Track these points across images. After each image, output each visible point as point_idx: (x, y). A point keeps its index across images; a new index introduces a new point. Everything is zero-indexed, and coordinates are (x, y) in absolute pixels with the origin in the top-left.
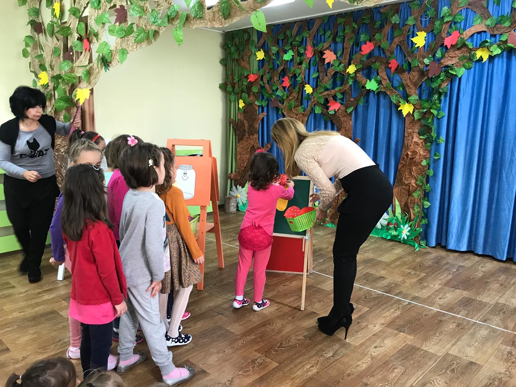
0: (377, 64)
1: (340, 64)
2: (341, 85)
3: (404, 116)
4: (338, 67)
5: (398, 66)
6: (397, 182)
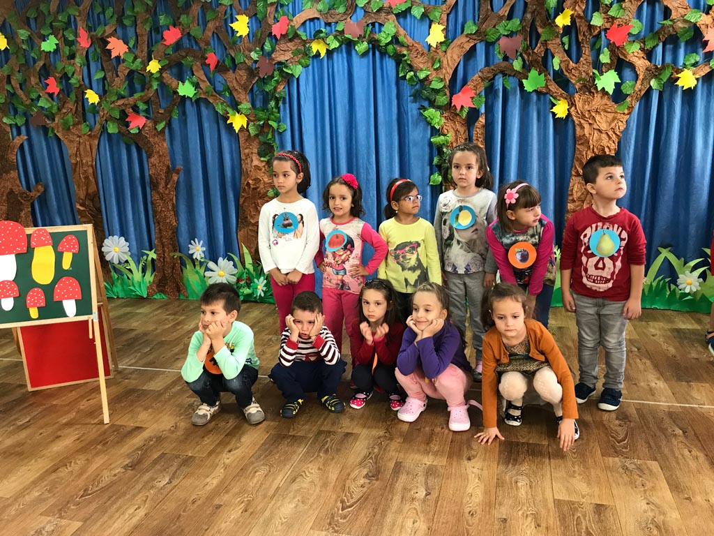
0: (189, 59)
1: (135, 58)
2: (143, 90)
3: (237, 132)
4: (133, 62)
5: (218, 62)
6: (241, 222)
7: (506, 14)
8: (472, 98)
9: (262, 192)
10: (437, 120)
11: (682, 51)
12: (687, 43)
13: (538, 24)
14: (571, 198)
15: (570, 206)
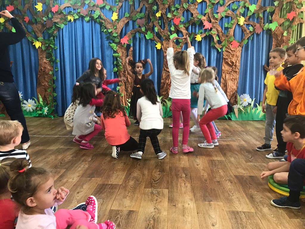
3: (37, 48)
5: (29, 20)
6: (38, 85)
7: (139, 11)
8: (128, 40)
9: (47, 72)
10: (115, 48)
11: (197, 28)
12: (199, 26)
13: (150, 15)
14: (162, 78)
15: (162, 81)
